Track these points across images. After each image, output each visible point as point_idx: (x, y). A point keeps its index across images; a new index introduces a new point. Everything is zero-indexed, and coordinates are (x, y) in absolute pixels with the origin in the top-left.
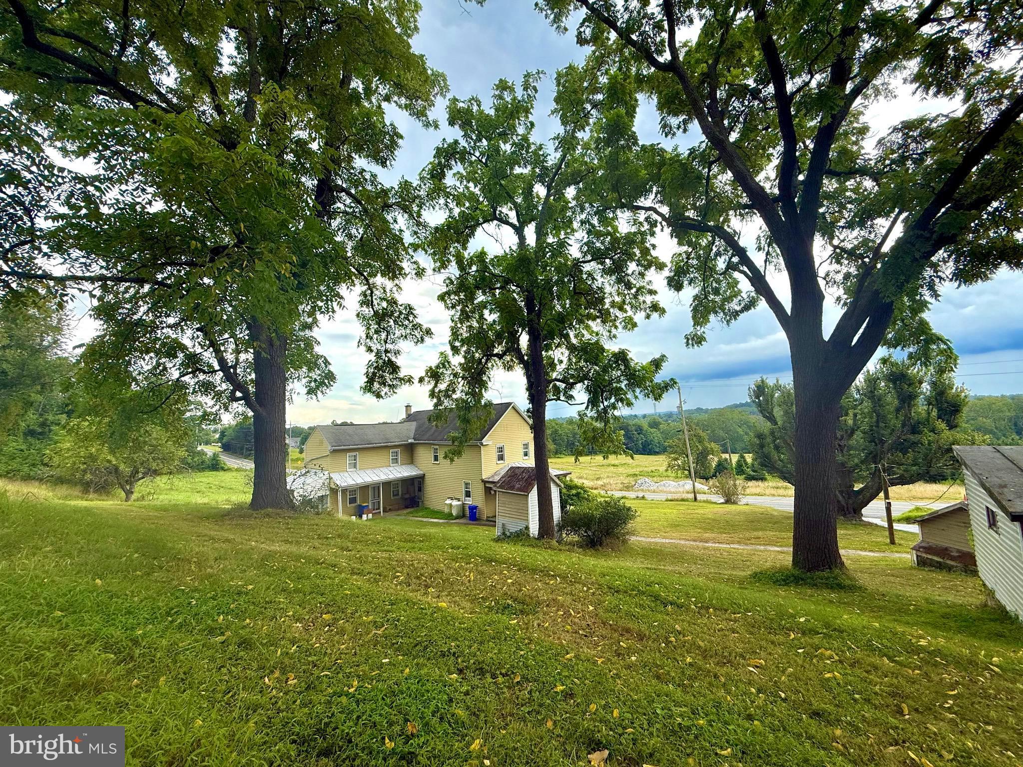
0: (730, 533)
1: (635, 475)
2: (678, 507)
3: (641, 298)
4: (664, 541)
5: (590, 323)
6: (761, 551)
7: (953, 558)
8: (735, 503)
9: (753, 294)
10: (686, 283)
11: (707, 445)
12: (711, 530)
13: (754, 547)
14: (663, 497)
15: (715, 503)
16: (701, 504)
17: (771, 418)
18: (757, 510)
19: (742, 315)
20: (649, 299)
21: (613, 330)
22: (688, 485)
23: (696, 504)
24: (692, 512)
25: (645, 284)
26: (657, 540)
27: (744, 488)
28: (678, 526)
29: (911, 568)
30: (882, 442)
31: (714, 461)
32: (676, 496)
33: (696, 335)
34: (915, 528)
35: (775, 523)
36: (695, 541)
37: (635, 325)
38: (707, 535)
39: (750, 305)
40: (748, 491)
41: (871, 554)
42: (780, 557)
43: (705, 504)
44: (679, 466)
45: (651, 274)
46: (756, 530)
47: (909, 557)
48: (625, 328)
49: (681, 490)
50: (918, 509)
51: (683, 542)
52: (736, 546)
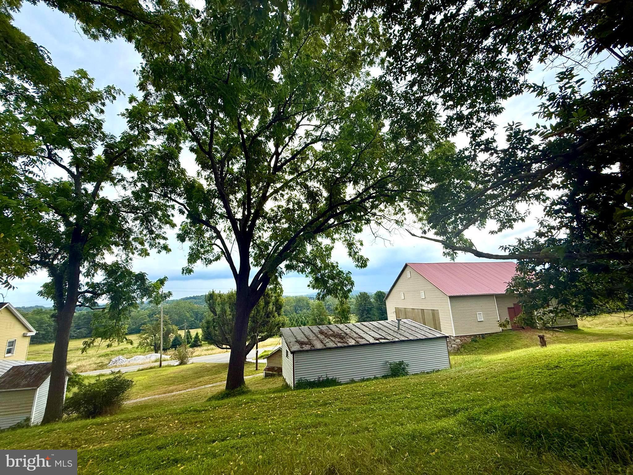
0: (184, 383)
1: (107, 355)
2: (149, 374)
3: (157, 241)
4: (143, 399)
5: (113, 247)
6: (203, 389)
7: (275, 371)
8: (185, 364)
9: (220, 253)
10: (187, 239)
11: (170, 326)
12: (173, 384)
13: (199, 388)
14: (136, 368)
15: (173, 366)
16: (164, 369)
17: (214, 312)
18: (198, 365)
19: (213, 262)
20: (162, 242)
21: (130, 255)
22: (155, 356)
23: (160, 369)
24: (159, 375)
25: (161, 233)
26: (138, 400)
27: (192, 353)
28: (151, 387)
29: (263, 379)
30: (257, 322)
31: (172, 337)
32: (145, 366)
33: (188, 268)
34: (265, 361)
35: (209, 371)
36: (164, 393)
37: (148, 254)
38: (171, 388)
39: (218, 258)
40: (194, 354)
41: (249, 377)
42: (213, 389)
43: (167, 368)
44: (147, 343)
45: (167, 228)
46: (200, 377)
47: (262, 374)
48: (140, 255)
49: (148, 360)
50: (265, 351)
51: (157, 396)
52: (189, 390)
